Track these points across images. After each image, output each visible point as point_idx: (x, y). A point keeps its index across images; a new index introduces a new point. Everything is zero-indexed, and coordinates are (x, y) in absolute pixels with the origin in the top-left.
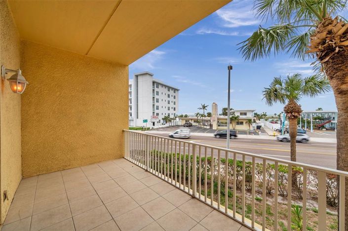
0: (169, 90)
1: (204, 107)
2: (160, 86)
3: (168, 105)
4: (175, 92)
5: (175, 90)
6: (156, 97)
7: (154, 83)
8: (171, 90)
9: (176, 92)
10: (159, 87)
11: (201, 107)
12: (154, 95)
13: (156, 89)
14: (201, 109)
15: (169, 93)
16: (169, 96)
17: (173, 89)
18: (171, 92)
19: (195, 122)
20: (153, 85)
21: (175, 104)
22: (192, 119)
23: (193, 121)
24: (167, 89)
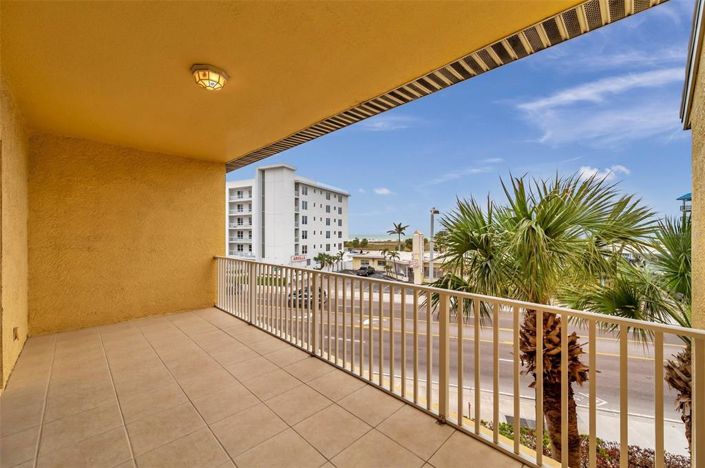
0: (328, 198)
1: (400, 229)
2: (310, 191)
3: (326, 228)
4: (340, 201)
5: (341, 196)
6: (302, 213)
7: (297, 184)
8: (332, 197)
9: (343, 200)
10: (309, 193)
11: (394, 229)
12: (297, 210)
13: (302, 198)
14: (394, 233)
15: (328, 203)
16: (328, 209)
17: (336, 194)
18: (334, 202)
19: (379, 263)
20: (297, 189)
21: (340, 224)
22: (373, 259)
23: (376, 262)
24: (324, 195)
